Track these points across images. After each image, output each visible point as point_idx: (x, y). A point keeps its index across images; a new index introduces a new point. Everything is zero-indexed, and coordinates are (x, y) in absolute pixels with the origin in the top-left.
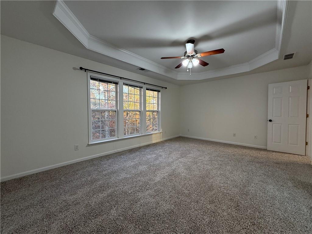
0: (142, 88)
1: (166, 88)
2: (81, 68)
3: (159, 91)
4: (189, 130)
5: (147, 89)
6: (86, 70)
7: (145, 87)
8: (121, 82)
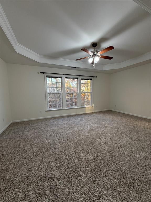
0: (78, 78)
1: (96, 77)
2: (41, 72)
3: (91, 80)
4: (116, 106)
5: (82, 79)
6: (43, 73)
7: (80, 78)
8: (63, 77)
